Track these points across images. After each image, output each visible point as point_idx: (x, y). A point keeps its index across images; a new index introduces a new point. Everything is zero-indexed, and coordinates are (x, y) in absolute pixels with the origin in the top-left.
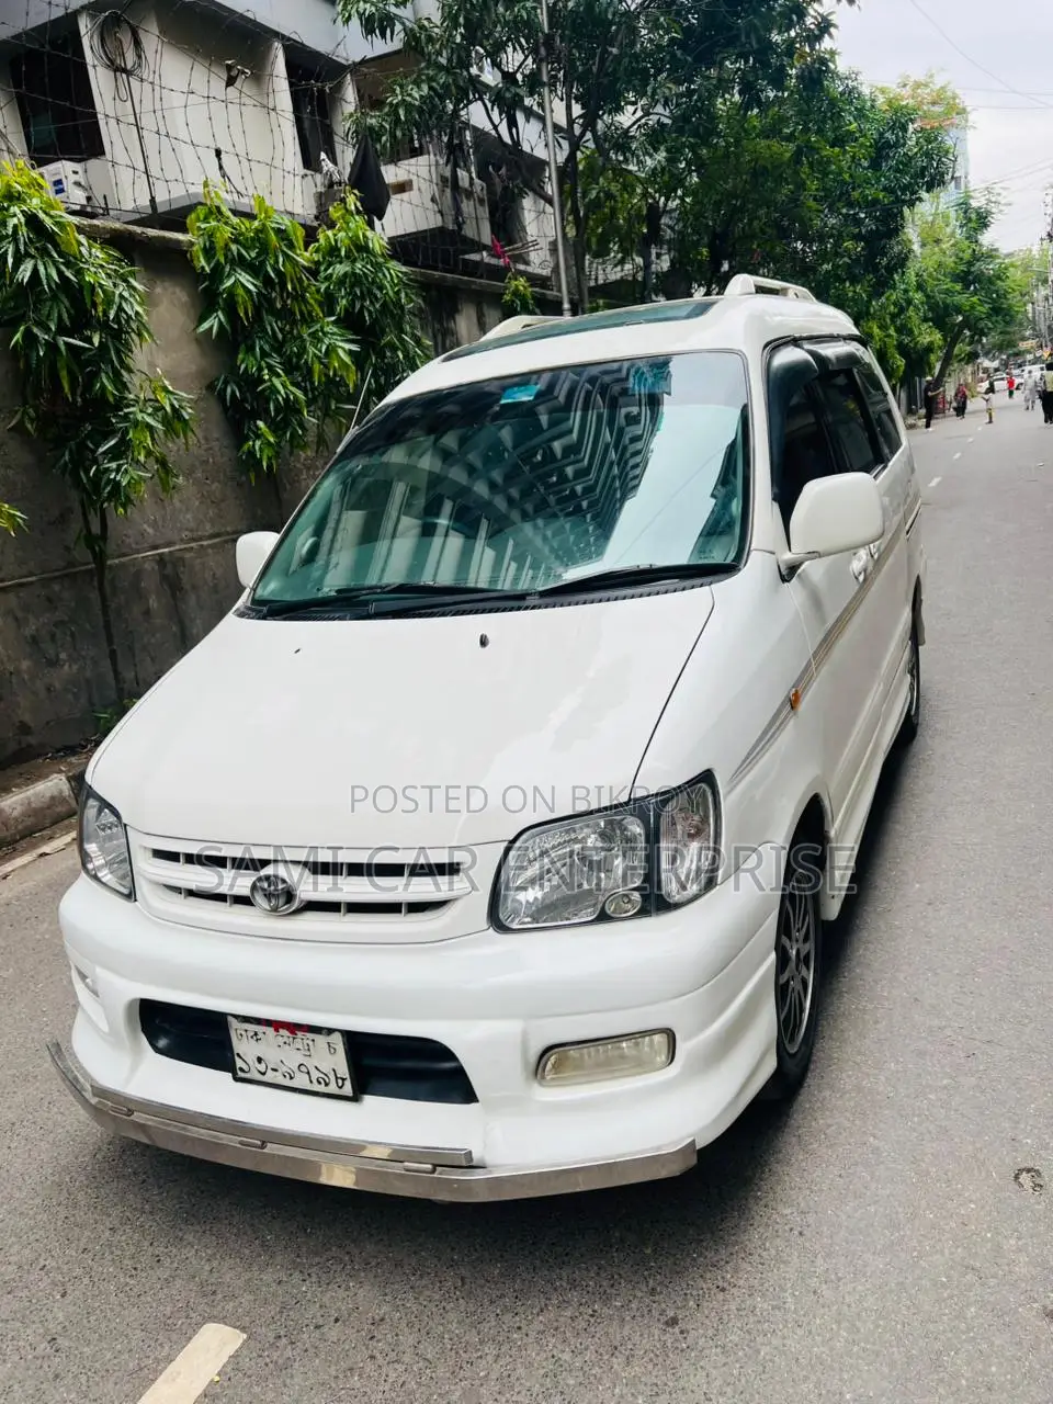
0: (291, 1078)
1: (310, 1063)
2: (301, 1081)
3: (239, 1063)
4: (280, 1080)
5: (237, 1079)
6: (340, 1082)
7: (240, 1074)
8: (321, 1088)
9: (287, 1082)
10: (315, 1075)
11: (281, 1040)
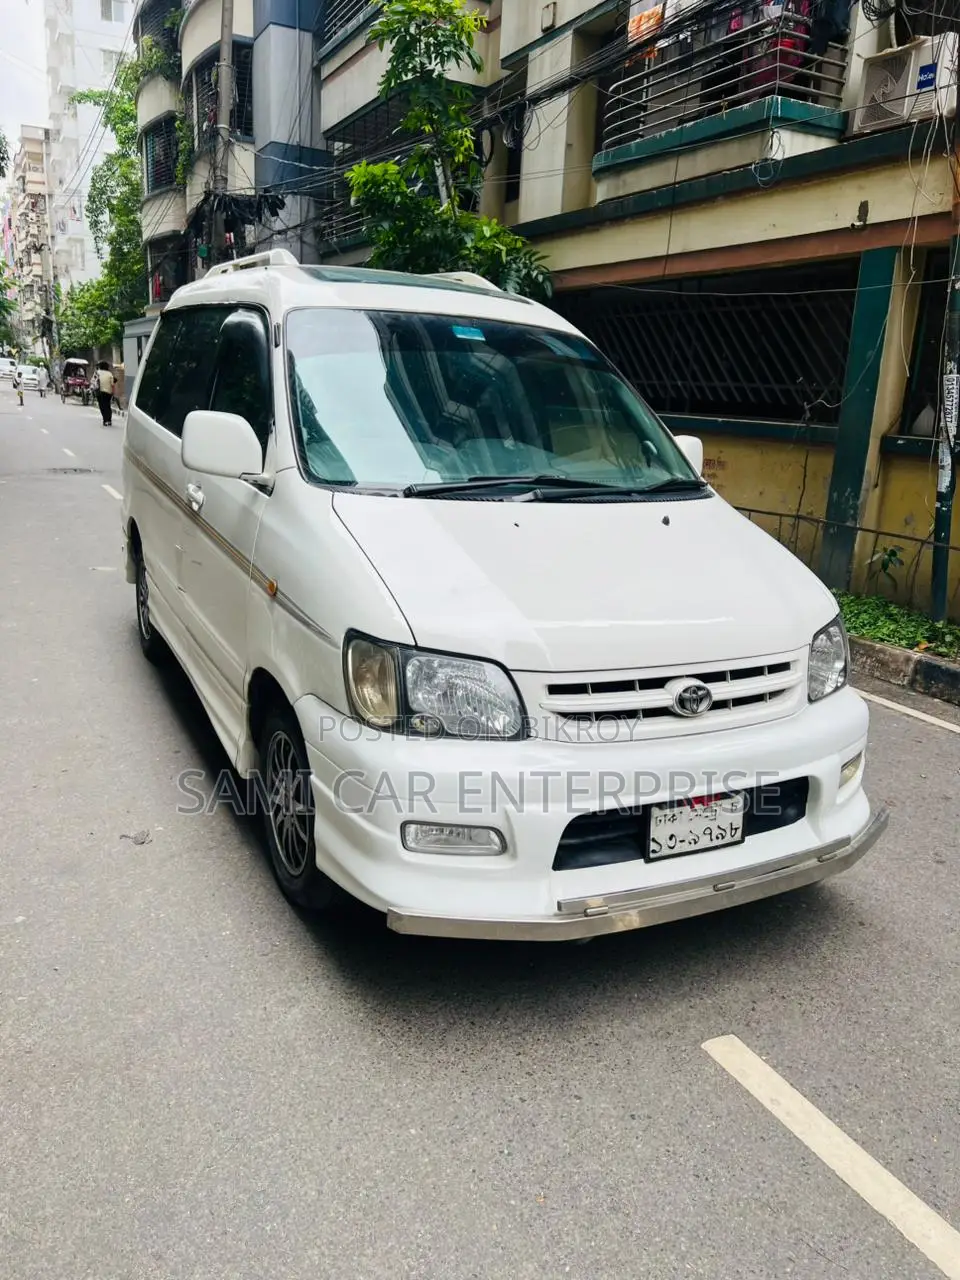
0: (696, 843)
1: (713, 826)
2: (705, 842)
3: (653, 846)
4: (686, 847)
5: (649, 860)
6: (733, 832)
7: (652, 855)
8: (720, 842)
9: (694, 847)
10: (716, 832)
11: (693, 814)
